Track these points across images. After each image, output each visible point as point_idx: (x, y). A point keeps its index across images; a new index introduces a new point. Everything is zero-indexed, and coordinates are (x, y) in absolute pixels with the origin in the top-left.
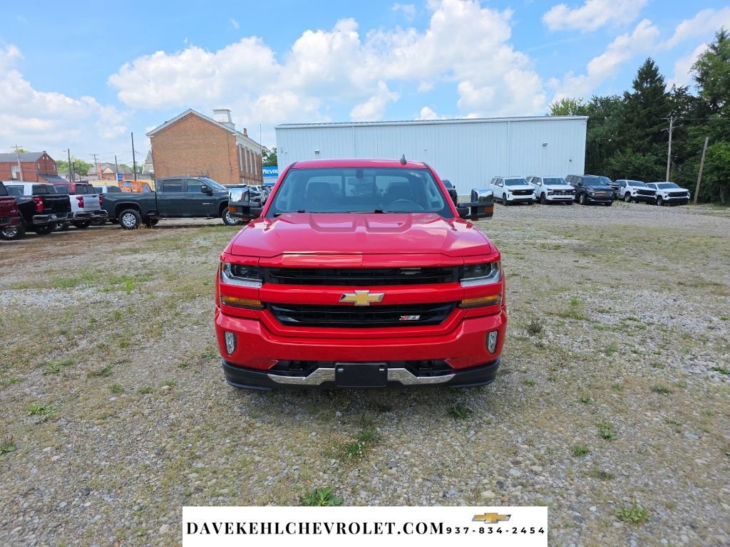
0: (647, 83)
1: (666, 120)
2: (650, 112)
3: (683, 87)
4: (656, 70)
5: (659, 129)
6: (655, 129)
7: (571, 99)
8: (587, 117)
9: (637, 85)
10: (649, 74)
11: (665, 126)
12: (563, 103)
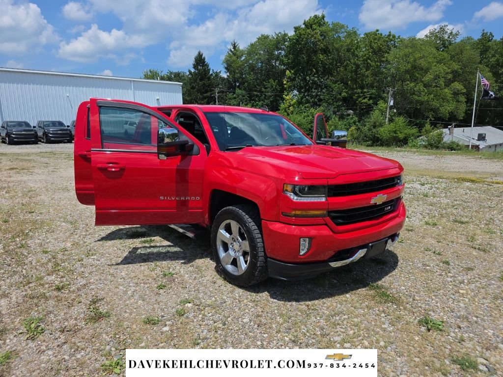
0: (200, 66)
1: (213, 90)
2: (204, 84)
3: (218, 71)
4: (204, 58)
5: (211, 95)
6: (208, 94)
7: (155, 69)
8: (181, 84)
9: (195, 67)
10: (200, 61)
11: (213, 93)
12: (151, 72)
